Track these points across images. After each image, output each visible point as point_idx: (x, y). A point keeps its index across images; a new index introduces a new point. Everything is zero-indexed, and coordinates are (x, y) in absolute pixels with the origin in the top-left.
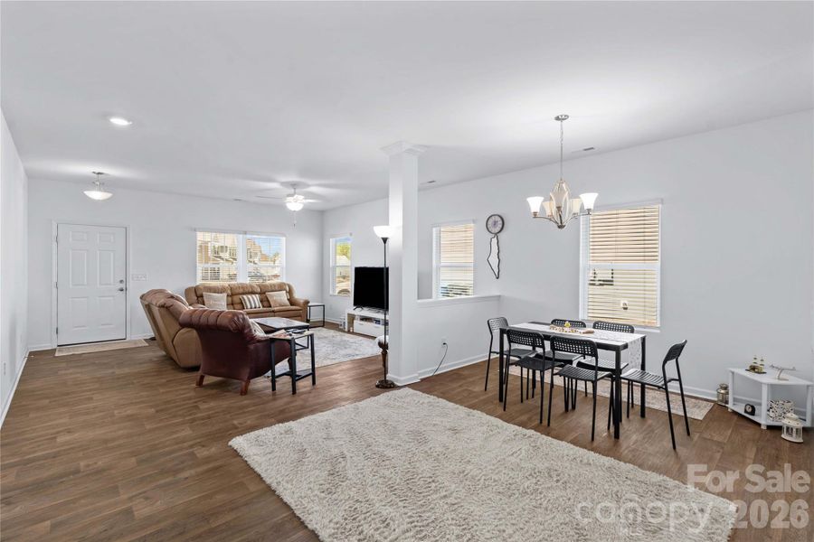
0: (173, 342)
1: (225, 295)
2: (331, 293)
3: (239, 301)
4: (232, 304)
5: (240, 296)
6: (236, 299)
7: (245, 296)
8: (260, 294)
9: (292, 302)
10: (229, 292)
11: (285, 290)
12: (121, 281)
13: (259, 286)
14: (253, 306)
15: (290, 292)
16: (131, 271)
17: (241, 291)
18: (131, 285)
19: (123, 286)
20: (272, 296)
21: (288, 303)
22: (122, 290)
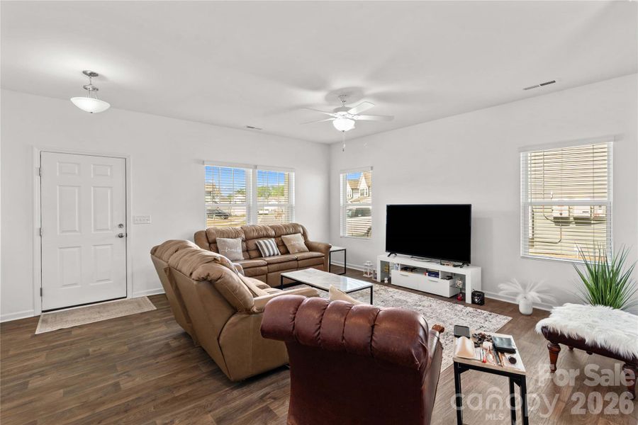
0: (218, 339)
1: (240, 240)
2: (341, 234)
3: (254, 247)
4: (247, 251)
5: (256, 241)
6: (251, 244)
7: (261, 241)
8: (274, 237)
9: (311, 248)
10: (243, 236)
11: (300, 232)
12: (121, 226)
13: (272, 227)
14: (272, 253)
15: (304, 235)
16: (132, 213)
17: (255, 234)
18: (132, 230)
19: (122, 231)
20: (289, 240)
21: (306, 249)
22: (121, 236)
